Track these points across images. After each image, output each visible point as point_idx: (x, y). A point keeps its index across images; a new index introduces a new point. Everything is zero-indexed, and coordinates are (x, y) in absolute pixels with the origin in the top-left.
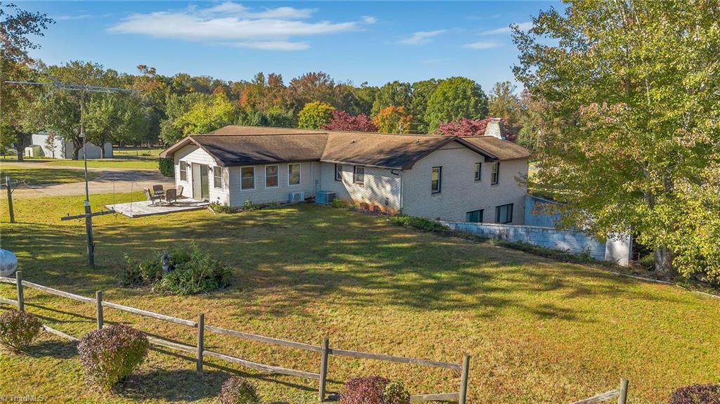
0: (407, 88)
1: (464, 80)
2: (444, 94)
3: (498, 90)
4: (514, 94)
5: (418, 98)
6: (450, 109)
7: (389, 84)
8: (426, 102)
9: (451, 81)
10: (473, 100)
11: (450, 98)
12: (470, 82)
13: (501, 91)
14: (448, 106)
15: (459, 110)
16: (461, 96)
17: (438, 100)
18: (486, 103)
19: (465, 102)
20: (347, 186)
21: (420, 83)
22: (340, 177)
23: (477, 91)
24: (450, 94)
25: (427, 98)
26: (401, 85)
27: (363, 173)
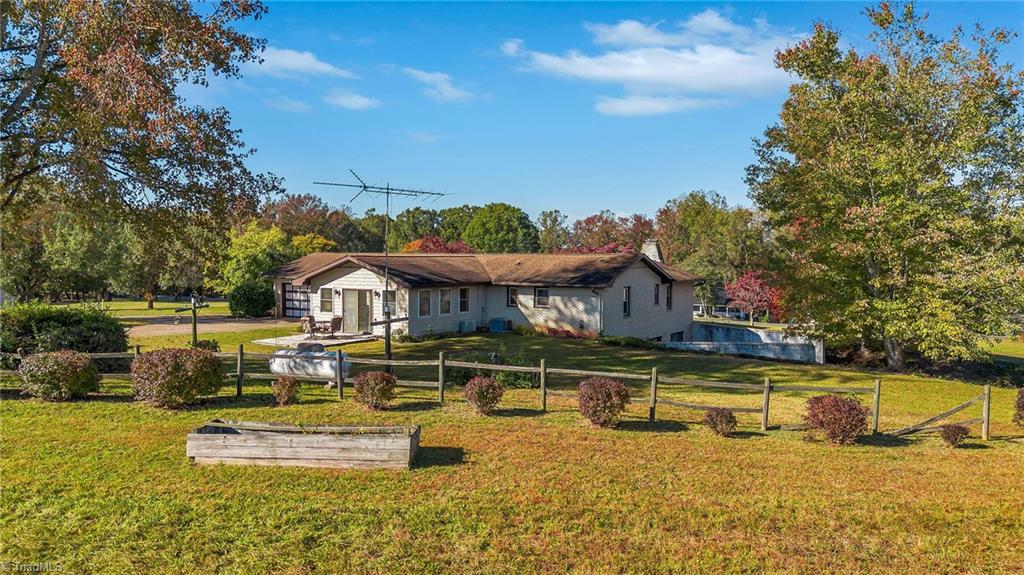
0: (433, 215)
1: (507, 208)
2: (484, 224)
3: (545, 221)
4: (564, 225)
5: (450, 230)
6: (492, 243)
7: (408, 211)
8: (459, 234)
9: (492, 208)
10: (520, 233)
11: (492, 230)
12: (515, 210)
13: (549, 222)
14: (490, 240)
15: (505, 245)
16: (505, 228)
17: (476, 232)
18: (537, 237)
19: (511, 235)
20: (523, 310)
21: (450, 210)
22: (513, 302)
23: (524, 220)
24: (491, 225)
25: (460, 229)
26: (424, 213)
27: (547, 296)
